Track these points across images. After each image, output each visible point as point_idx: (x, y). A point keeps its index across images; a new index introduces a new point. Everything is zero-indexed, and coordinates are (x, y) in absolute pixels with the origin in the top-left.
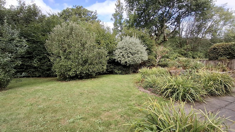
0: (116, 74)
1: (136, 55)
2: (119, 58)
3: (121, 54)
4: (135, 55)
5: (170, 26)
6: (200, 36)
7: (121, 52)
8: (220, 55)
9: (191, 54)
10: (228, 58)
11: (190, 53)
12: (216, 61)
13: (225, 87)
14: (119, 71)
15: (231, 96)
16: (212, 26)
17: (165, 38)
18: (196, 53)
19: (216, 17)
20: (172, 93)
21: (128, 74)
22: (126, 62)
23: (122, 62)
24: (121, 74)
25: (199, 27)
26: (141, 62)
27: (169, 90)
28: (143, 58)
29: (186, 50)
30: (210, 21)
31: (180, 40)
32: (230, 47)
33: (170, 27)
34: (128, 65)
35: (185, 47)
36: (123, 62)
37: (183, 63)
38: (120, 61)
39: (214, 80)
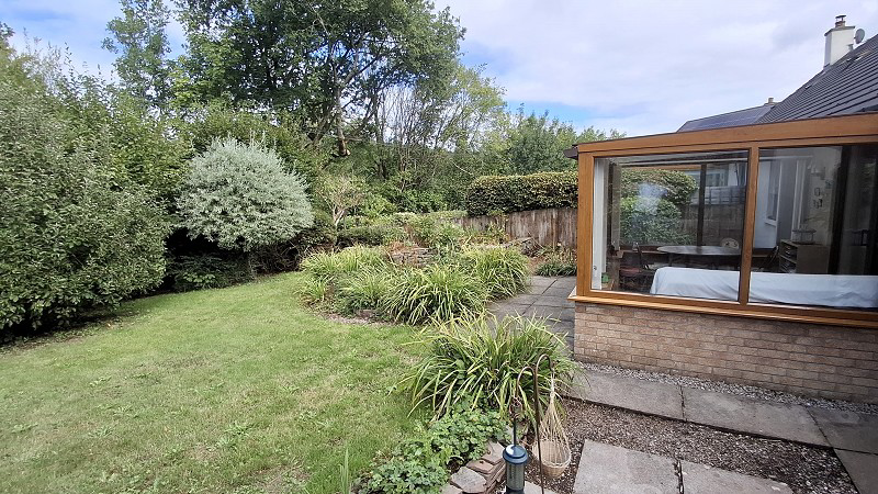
0: (192, 287)
1: (277, 211)
2: (205, 224)
3: (218, 209)
4: (271, 210)
5: (351, 104)
6: (431, 145)
7: (215, 202)
8: (490, 205)
9: (413, 198)
10: (506, 212)
11: (411, 196)
12: (484, 221)
13: (515, 276)
14: (204, 275)
15: (527, 293)
16: (455, 120)
17: (341, 148)
18: (425, 193)
19: (463, 98)
20: (430, 308)
21: (241, 282)
22: (241, 239)
23: (222, 240)
24: (214, 286)
25: (428, 119)
26: (293, 235)
27: (422, 304)
28: (301, 220)
29: (399, 185)
30: (451, 105)
31: (380, 153)
32: (508, 184)
33: (350, 109)
34: (247, 249)
35: (398, 177)
36: (227, 239)
37: (418, 229)
38: (215, 235)
39: (496, 265)
